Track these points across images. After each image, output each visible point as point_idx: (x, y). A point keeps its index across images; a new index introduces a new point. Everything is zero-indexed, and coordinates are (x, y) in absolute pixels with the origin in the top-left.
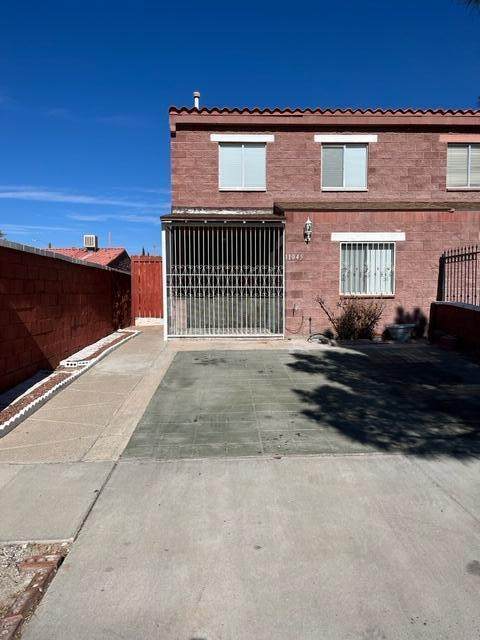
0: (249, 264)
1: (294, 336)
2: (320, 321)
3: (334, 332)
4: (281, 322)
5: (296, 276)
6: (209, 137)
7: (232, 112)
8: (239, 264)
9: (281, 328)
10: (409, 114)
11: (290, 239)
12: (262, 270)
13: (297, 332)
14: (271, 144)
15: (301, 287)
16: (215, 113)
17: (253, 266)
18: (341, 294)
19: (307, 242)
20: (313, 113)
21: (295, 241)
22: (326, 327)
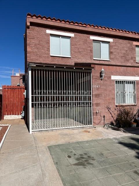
0: (75, 90)
1: (97, 126)
2: (108, 118)
3: (114, 122)
4: (91, 119)
5: (97, 96)
6: (46, 31)
7: (57, 20)
8: (71, 90)
9: (91, 122)
10: (124, 32)
11: (94, 77)
12: (82, 93)
13: (98, 124)
14: (73, 38)
15: (99, 101)
16: (49, 20)
17: (77, 91)
18: (116, 104)
19: (101, 80)
20: (90, 26)
21: (96, 79)
22: (111, 120)
